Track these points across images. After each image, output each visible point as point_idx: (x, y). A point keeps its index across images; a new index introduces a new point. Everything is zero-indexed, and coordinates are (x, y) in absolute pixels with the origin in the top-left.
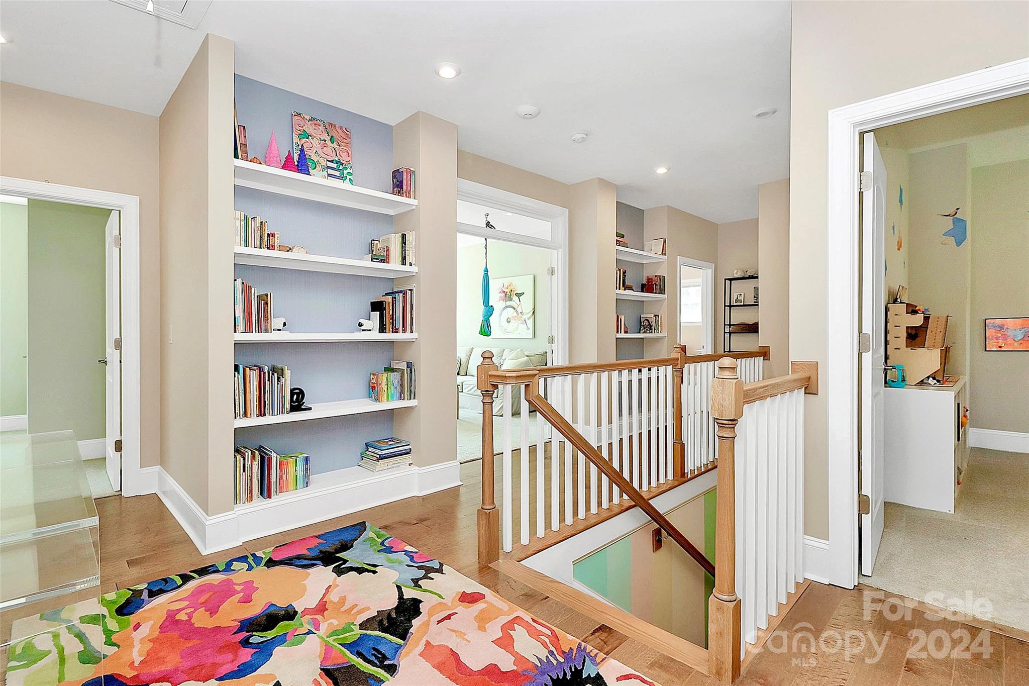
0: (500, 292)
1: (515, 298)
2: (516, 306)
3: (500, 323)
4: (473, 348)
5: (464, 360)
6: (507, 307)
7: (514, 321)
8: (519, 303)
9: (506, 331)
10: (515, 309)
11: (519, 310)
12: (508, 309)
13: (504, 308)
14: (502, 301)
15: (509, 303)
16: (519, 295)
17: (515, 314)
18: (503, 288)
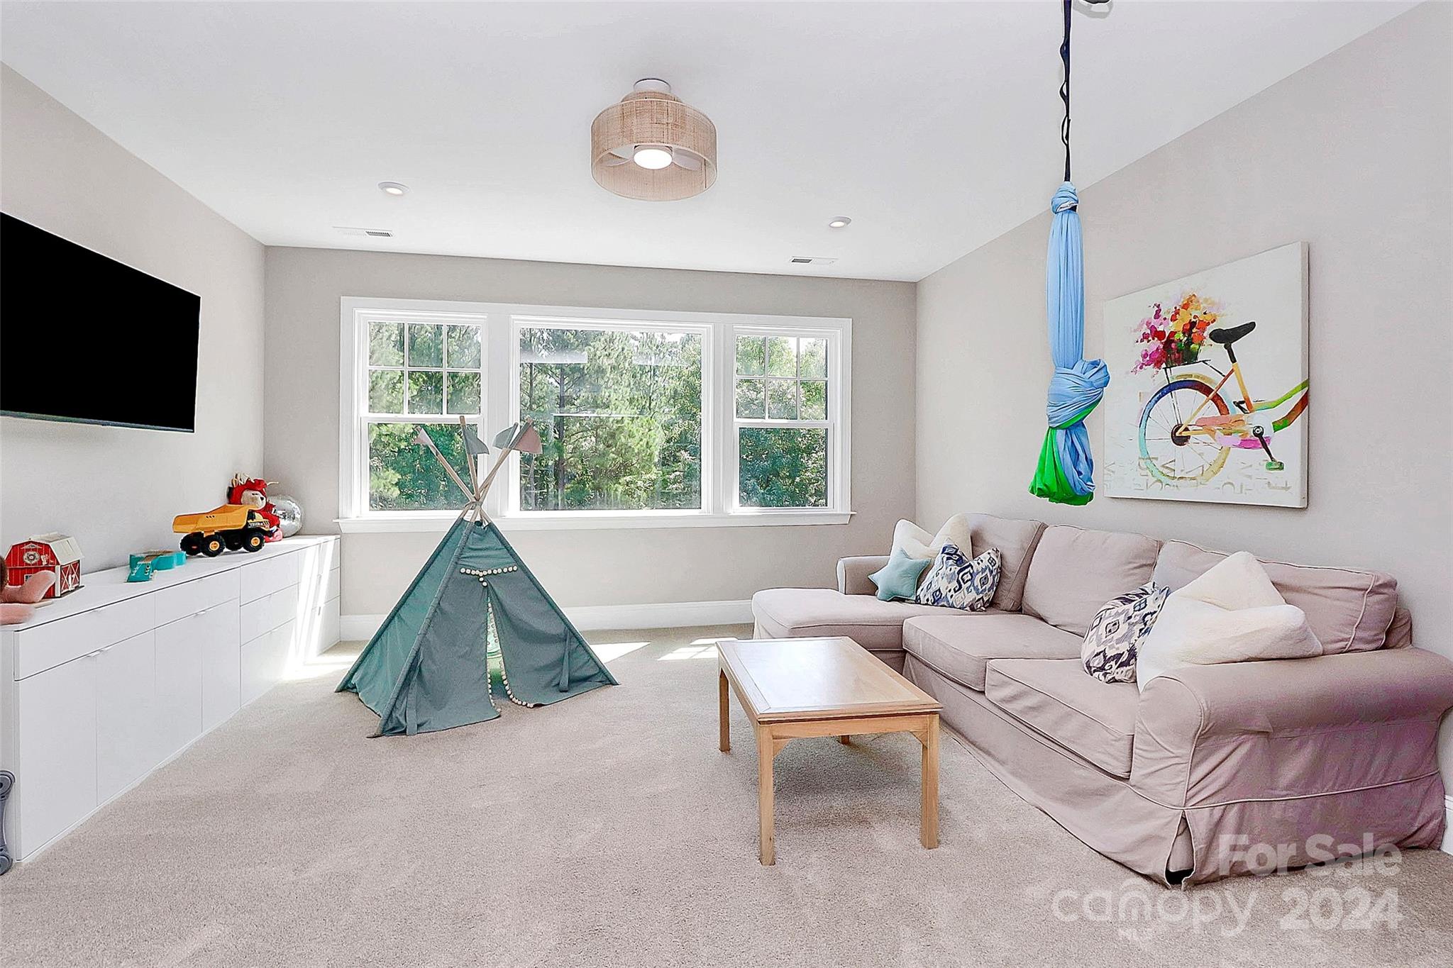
0: (1145, 337)
1: (1211, 352)
2: (1213, 379)
3: (1143, 447)
4: (1043, 527)
5: (1013, 561)
6: (1171, 388)
7: (1206, 437)
8: (1226, 365)
9: (1169, 475)
10: (1206, 390)
11: (1230, 393)
12: (1180, 393)
13: (1162, 393)
14: (1151, 369)
15: (1179, 372)
16: (1226, 337)
17: (1212, 410)
18: (1154, 322)
